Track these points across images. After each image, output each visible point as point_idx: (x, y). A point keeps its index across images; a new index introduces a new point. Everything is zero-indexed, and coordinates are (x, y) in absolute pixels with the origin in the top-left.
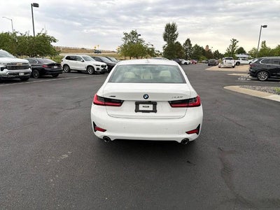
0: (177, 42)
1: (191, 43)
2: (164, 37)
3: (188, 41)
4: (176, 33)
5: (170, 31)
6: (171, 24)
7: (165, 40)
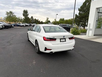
0: (28, 17)
1: (33, 18)
2: (23, 15)
3: (32, 17)
4: (28, 14)
5: (25, 13)
6: (26, 10)
7: (24, 16)
